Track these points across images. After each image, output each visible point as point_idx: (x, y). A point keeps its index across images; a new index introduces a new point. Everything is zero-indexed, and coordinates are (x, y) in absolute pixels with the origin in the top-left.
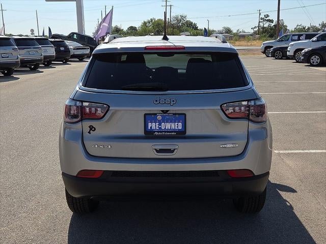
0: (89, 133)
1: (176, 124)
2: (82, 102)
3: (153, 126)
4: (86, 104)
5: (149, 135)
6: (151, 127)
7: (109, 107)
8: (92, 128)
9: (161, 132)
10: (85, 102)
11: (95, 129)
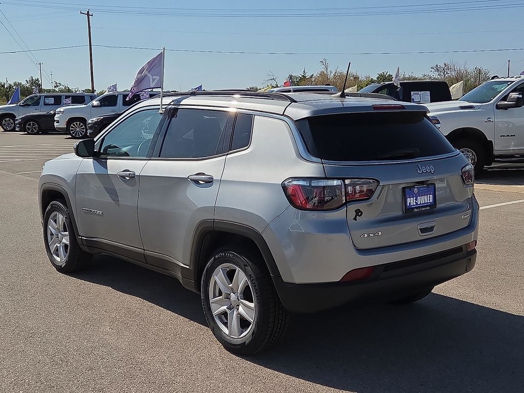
0: (355, 219)
1: (429, 196)
2: (343, 179)
3: (411, 201)
4: (347, 182)
5: (410, 214)
6: (410, 203)
7: (378, 182)
8: (358, 213)
9: (419, 207)
10: (348, 179)
11: (362, 213)
